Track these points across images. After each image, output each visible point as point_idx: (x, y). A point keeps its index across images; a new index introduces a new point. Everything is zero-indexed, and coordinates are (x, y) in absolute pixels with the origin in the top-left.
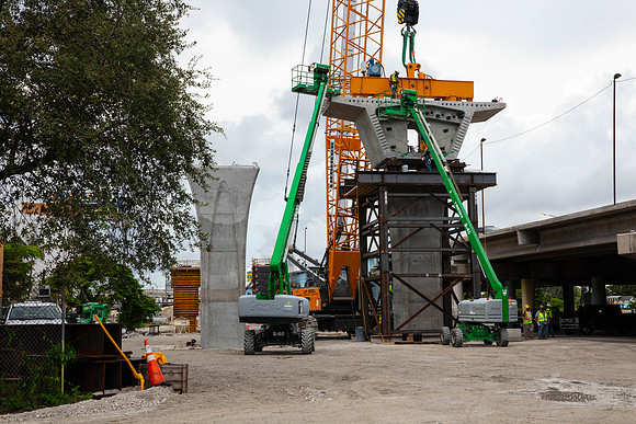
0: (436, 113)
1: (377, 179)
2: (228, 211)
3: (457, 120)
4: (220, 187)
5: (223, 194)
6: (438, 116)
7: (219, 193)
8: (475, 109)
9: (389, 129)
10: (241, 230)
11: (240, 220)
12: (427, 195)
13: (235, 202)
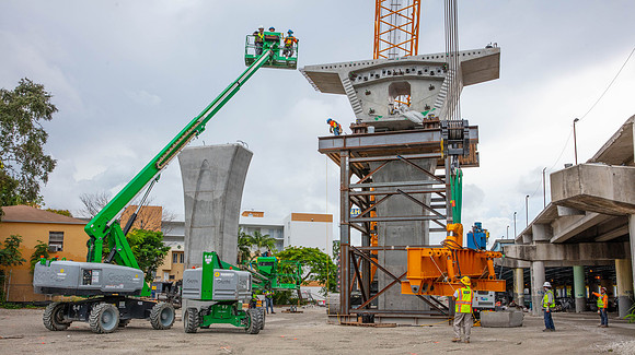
0: (418, 70)
1: (339, 144)
2: (209, 188)
3: (442, 75)
4: (203, 166)
5: (205, 173)
6: (420, 73)
7: (202, 172)
8: (461, 59)
9: (368, 93)
10: (219, 206)
11: (218, 197)
12: (395, 157)
13: (214, 179)
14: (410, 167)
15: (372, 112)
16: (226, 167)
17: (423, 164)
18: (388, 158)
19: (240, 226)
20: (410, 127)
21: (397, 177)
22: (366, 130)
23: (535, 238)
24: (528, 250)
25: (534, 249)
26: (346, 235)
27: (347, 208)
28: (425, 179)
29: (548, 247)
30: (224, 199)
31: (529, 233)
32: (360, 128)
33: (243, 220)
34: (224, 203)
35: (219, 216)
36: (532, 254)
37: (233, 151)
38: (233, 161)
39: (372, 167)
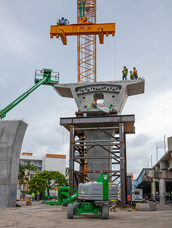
0: (107, 88)
1: (70, 121)
2: (5, 141)
3: (118, 90)
4: (3, 130)
5: (4, 133)
6: (108, 89)
7: (2, 133)
8: (127, 84)
9: (84, 98)
10: (10, 150)
11: (10, 145)
12: (96, 128)
13: (8, 137)
14: (103, 133)
15: (86, 107)
16: (14, 131)
17: (109, 132)
18: (93, 128)
19: (20, 160)
20: (103, 114)
21: (97, 138)
22: (83, 115)
23: (161, 168)
24: (158, 173)
25: (161, 173)
26: (72, 165)
27: (73, 152)
28: (110, 139)
29: (167, 172)
30: (13, 147)
31: (158, 165)
32: (80, 114)
33: (22, 157)
34: (13, 148)
35: (10, 155)
36: (160, 175)
37: (18, 123)
38: (18, 128)
39: (85, 133)
